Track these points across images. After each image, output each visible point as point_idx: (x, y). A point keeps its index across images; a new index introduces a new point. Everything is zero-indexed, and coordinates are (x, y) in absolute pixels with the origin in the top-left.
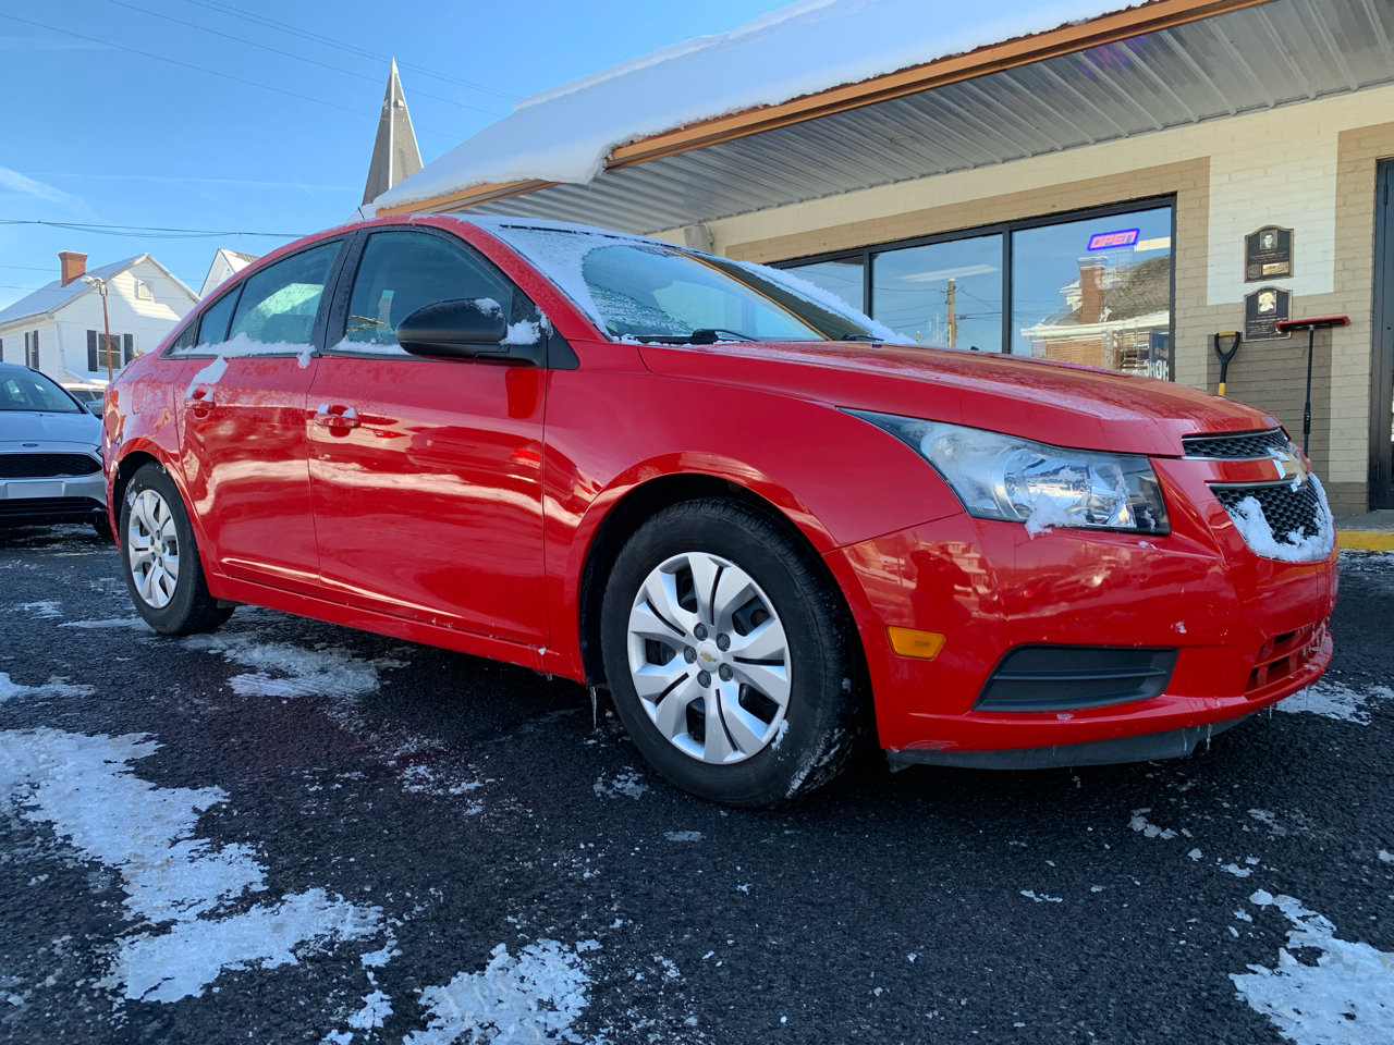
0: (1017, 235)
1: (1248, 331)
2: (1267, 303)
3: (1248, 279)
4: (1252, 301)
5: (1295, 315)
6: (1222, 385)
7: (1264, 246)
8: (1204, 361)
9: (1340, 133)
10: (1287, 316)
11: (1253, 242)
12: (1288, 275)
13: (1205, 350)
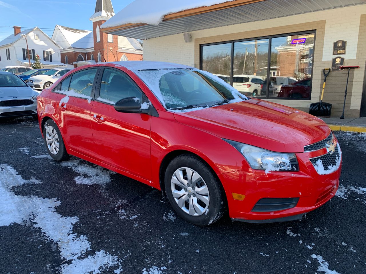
0: (273, 39)
1: (332, 68)
2: (338, 61)
3: (334, 54)
4: (334, 60)
5: (345, 65)
6: (324, 83)
7: (338, 45)
8: (320, 76)
9: (361, 15)
10: (343, 65)
11: (336, 44)
12: (344, 54)
13: (321, 73)
